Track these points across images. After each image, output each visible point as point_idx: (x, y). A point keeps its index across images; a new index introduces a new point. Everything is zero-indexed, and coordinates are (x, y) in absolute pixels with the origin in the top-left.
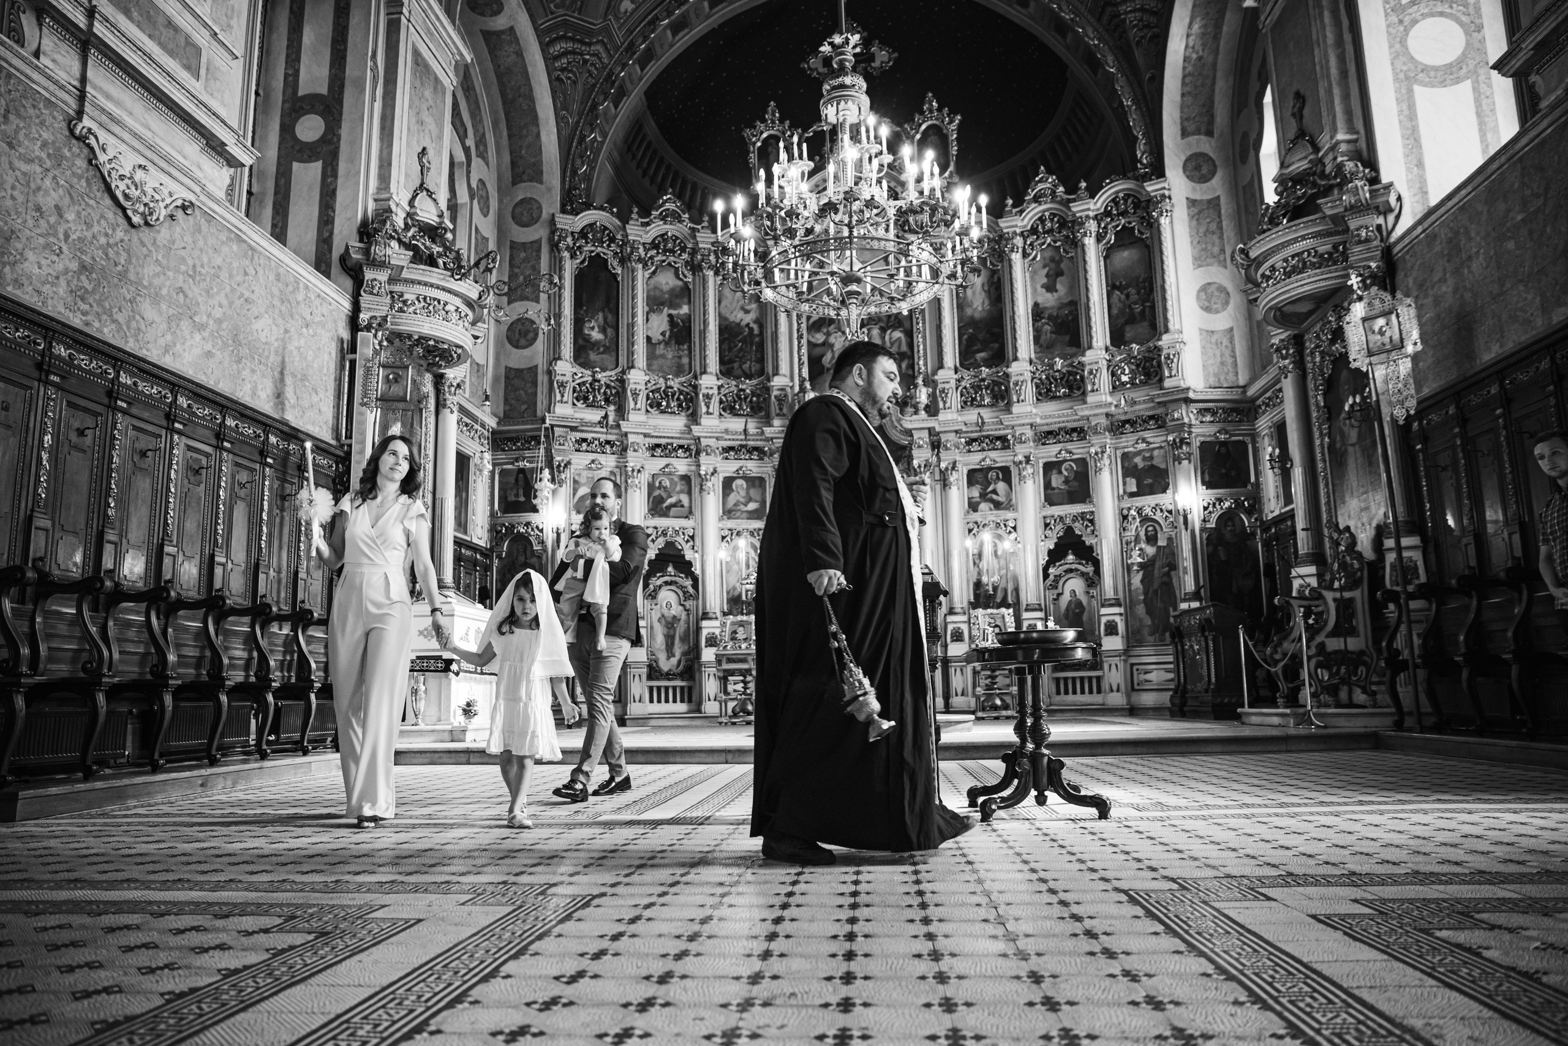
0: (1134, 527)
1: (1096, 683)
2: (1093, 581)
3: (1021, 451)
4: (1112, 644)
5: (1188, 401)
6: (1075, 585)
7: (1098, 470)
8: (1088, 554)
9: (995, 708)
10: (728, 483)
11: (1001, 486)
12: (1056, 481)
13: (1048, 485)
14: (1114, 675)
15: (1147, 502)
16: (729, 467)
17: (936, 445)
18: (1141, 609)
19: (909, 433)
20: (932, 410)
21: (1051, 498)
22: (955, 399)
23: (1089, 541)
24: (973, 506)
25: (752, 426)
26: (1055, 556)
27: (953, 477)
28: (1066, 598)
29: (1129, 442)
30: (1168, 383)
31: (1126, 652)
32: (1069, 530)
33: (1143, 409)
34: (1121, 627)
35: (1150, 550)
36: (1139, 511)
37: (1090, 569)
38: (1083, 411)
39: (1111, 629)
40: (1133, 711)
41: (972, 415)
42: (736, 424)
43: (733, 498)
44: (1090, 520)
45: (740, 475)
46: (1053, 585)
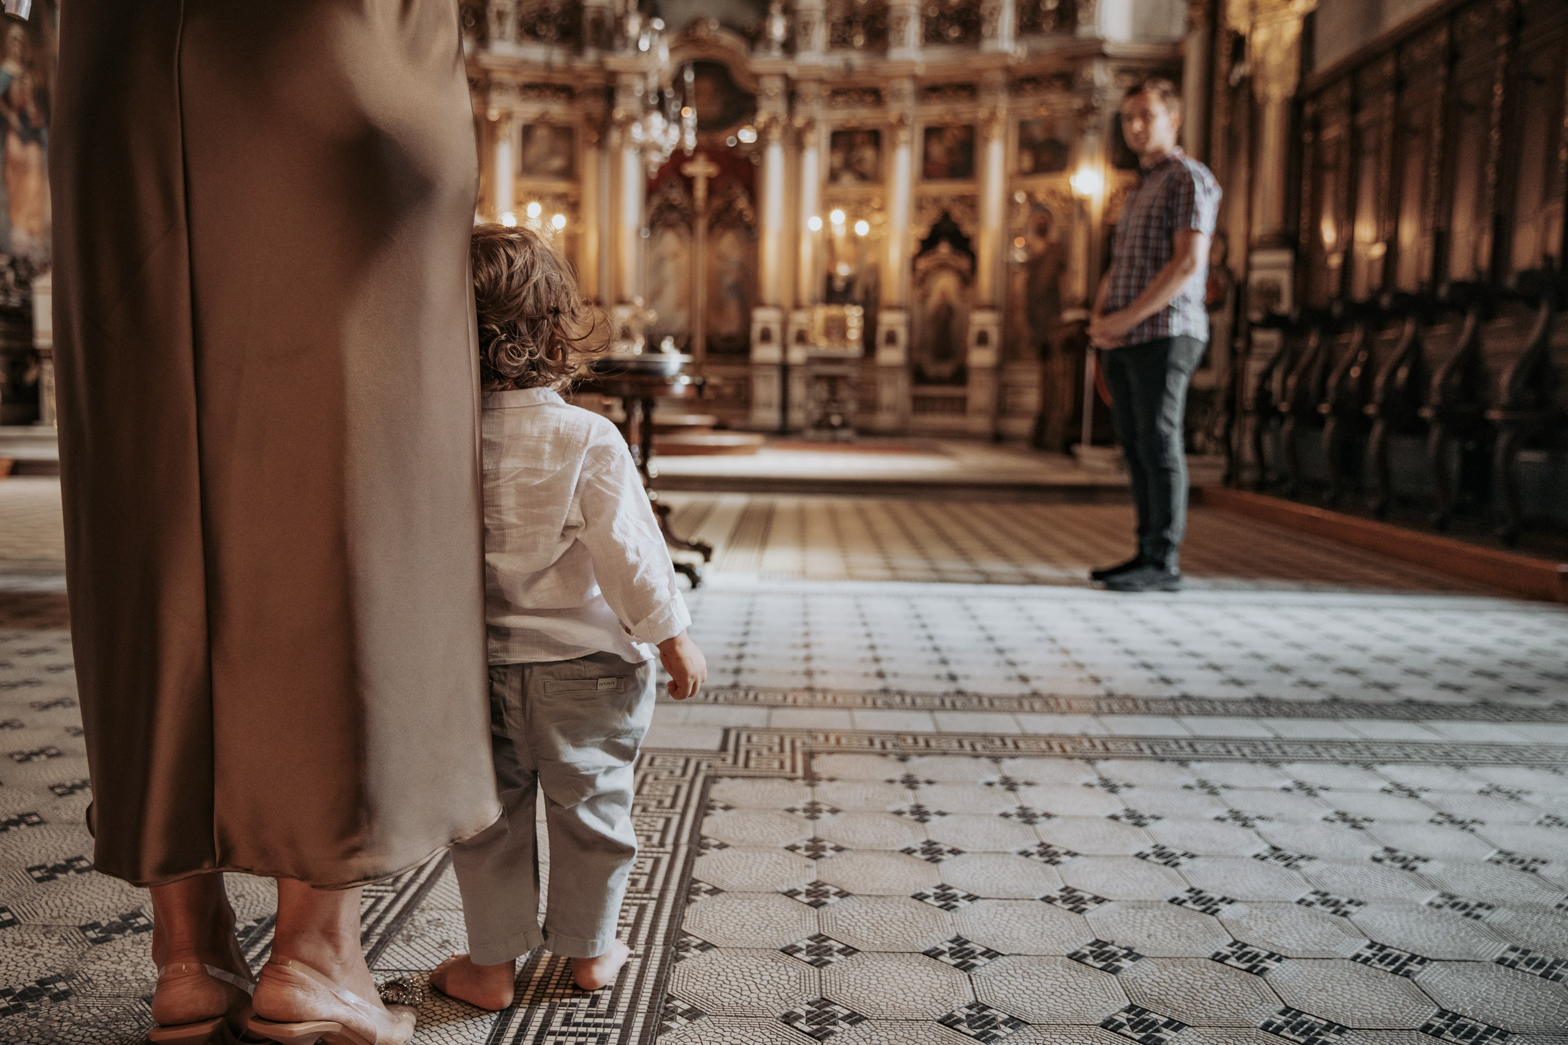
0: (1023, 218)
1: (960, 405)
2: (968, 278)
3: (894, 110)
4: (981, 357)
5: (1104, 56)
6: (945, 284)
7: (986, 140)
8: (965, 246)
9: (832, 427)
10: (527, 131)
11: (868, 154)
12: (938, 151)
13: (926, 157)
14: (980, 394)
15: (1042, 185)
16: (529, 110)
17: (792, 94)
18: (1020, 318)
19: (756, 77)
20: (789, 47)
21: (929, 171)
22: (820, 35)
23: (967, 228)
24: (833, 176)
25: (558, 56)
26: (927, 245)
27: (811, 138)
28: (934, 300)
29: (1030, 105)
30: (1084, 31)
31: (998, 369)
32: (946, 216)
33: (1051, 64)
34: (994, 335)
35: (1039, 246)
36: (1030, 197)
37: (964, 263)
38: (975, 61)
39: (983, 339)
40: (997, 439)
41: (837, 60)
42: (536, 53)
43: (535, 151)
44: (972, 203)
45: (543, 120)
46: (920, 279)
